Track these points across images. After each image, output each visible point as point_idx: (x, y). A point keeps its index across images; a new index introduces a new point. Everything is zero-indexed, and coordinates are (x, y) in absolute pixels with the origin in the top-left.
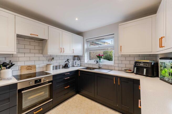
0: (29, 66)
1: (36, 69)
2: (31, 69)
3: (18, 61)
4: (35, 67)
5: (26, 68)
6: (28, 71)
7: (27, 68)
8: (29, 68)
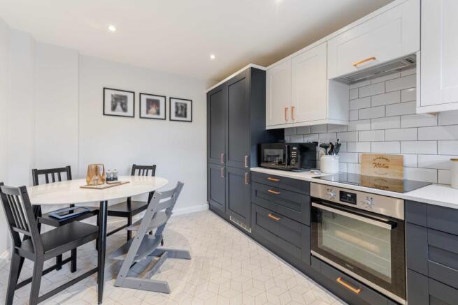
0: (382, 158)
1: (402, 170)
2: (387, 167)
3: (357, 140)
4: (400, 162)
5: (374, 160)
6: (377, 169)
7: (376, 162)
8: (382, 162)
